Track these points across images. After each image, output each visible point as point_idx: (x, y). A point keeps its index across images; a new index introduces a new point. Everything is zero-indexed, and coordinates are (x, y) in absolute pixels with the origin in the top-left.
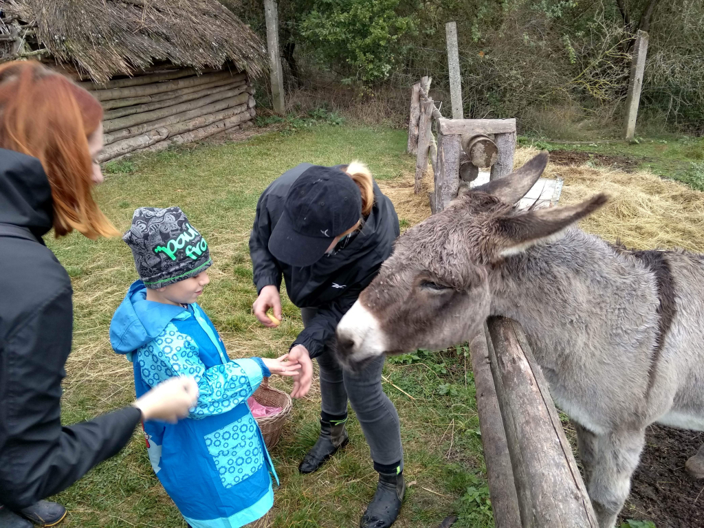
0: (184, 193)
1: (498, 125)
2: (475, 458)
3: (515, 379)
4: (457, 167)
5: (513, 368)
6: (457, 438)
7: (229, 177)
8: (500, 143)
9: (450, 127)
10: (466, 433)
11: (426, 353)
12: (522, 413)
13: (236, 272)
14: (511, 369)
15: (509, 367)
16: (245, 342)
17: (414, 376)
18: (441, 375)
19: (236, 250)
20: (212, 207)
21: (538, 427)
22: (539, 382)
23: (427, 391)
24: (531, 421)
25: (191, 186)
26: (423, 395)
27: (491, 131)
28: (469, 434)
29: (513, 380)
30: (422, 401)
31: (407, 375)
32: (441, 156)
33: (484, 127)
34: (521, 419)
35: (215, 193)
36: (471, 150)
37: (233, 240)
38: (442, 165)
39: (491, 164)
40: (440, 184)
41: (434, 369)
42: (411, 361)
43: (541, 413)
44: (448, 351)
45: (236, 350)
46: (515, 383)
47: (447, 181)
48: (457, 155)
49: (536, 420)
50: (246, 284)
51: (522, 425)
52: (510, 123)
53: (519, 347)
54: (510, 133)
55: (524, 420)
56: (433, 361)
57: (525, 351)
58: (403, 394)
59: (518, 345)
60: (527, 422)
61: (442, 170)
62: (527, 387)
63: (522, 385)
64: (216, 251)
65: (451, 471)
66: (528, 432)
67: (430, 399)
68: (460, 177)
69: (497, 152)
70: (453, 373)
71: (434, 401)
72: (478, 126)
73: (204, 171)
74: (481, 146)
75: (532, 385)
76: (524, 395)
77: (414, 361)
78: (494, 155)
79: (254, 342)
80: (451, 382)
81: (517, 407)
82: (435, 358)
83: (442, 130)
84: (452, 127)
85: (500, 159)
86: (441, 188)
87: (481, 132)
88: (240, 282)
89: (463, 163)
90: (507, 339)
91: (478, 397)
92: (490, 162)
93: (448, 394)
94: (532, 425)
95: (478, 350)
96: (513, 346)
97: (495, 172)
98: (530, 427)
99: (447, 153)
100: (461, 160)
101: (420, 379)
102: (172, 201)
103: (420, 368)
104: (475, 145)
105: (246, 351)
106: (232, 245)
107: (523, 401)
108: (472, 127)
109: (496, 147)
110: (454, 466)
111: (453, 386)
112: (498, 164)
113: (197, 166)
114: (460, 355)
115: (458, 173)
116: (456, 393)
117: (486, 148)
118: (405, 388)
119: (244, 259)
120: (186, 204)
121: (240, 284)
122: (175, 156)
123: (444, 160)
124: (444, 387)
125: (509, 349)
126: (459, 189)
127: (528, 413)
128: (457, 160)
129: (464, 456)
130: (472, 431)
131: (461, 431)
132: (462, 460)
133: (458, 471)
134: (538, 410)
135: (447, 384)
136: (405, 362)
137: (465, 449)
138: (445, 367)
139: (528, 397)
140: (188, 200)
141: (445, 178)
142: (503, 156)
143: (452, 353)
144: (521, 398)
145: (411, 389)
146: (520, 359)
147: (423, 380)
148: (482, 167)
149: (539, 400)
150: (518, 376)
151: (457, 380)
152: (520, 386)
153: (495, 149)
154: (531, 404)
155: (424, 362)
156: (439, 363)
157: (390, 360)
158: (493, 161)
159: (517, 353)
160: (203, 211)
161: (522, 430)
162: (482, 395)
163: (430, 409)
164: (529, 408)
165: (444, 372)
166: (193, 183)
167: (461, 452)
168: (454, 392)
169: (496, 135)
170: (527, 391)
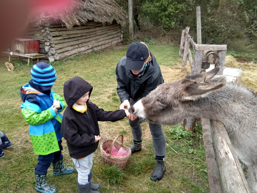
0: (96, 69)
1: (219, 47)
2: (203, 181)
3: (227, 162)
4: (201, 63)
5: (226, 156)
6: (196, 172)
7: (112, 63)
8: (220, 54)
9: (199, 48)
10: (200, 170)
11: (184, 136)
12: (230, 179)
13: (113, 99)
14: (224, 157)
15: (223, 155)
16: (115, 126)
17: (179, 144)
18: (190, 145)
19: (113, 90)
20: (105, 74)
21: (238, 187)
22: (237, 164)
23: (184, 151)
24: (235, 183)
25: (98, 66)
26: (182, 152)
27: (216, 49)
28: (201, 171)
29: (226, 162)
30: (182, 155)
31: (176, 144)
32: (195, 59)
33: (213, 48)
34: (229, 182)
35: (107, 69)
36: (208, 57)
37: (112, 87)
38: (195, 62)
39: (216, 63)
40: (194, 70)
41: (187, 143)
42: (178, 138)
43: (239, 180)
44: (193, 136)
45: (111, 129)
46: (226, 164)
47: (197, 69)
48: (201, 59)
49: (237, 183)
50: (116, 104)
51: (230, 185)
52: (224, 46)
53: (228, 147)
54: (224, 51)
55: (231, 183)
56: (187, 139)
57: (231, 149)
58: (174, 152)
59: (227, 146)
60: (233, 184)
61: (195, 65)
62: (232, 166)
63: (230, 165)
64: (106, 91)
65: (193, 186)
66: (233, 189)
67: (185, 155)
68: (202, 67)
69: (218, 58)
70: (195, 145)
71: (187, 155)
72: (211, 47)
73: (103, 61)
74: (212, 55)
75: (234, 165)
76: (231, 170)
77: (179, 139)
78: (217, 59)
79: (118, 126)
80: (194, 148)
81: (228, 175)
82: (188, 138)
83: (195, 48)
84: (200, 48)
85: (219, 61)
86: (194, 71)
87: (212, 50)
88: (114, 103)
89: (204, 62)
90: (222, 142)
91: (207, 158)
92: (215, 62)
93: (192, 153)
94: (235, 186)
95: (207, 138)
96: (225, 146)
97: (217, 66)
98: (234, 187)
99: (197, 58)
100: (203, 60)
101: (181, 146)
102: (92, 71)
103: (181, 141)
104: (209, 55)
105: (115, 129)
106: (112, 89)
107: (231, 173)
108: (208, 48)
109: (218, 56)
110: (195, 184)
111: (195, 150)
112: (218, 63)
113: (101, 59)
114: (198, 138)
115: (201, 66)
116: (196, 154)
117: (214, 56)
118: (175, 149)
119: (116, 94)
120: (96, 73)
121: (114, 104)
122: (94, 55)
123: (196, 61)
124: (191, 151)
125: (224, 147)
126: (201, 72)
127: (233, 179)
128: (201, 61)
129: (199, 180)
130: (203, 170)
131: (197, 169)
132: (198, 182)
133: (196, 186)
134: (238, 179)
135: (192, 149)
136: (175, 139)
137: (199, 177)
138: (192, 142)
139: (233, 171)
140: (97, 71)
141: (196, 68)
142: (221, 59)
143: (195, 136)
144: (229, 171)
145: (178, 150)
146: (229, 152)
147: (183, 146)
148: (212, 64)
149: (238, 174)
150: (228, 161)
151: (196, 148)
152: (229, 165)
153: (218, 57)
154: (234, 175)
155: (183, 139)
156: (189, 140)
157: (170, 137)
158: (216, 62)
159: (227, 150)
160: (102, 76)
161: (230, 188)
162: (208, 157)
163: (185, 159)
164: (233, 177)
165: (191, 144)
166: (99, 65)
167: (198, 178)
168: (195, 153)
169: (218, 51)
170: (232, 168)
